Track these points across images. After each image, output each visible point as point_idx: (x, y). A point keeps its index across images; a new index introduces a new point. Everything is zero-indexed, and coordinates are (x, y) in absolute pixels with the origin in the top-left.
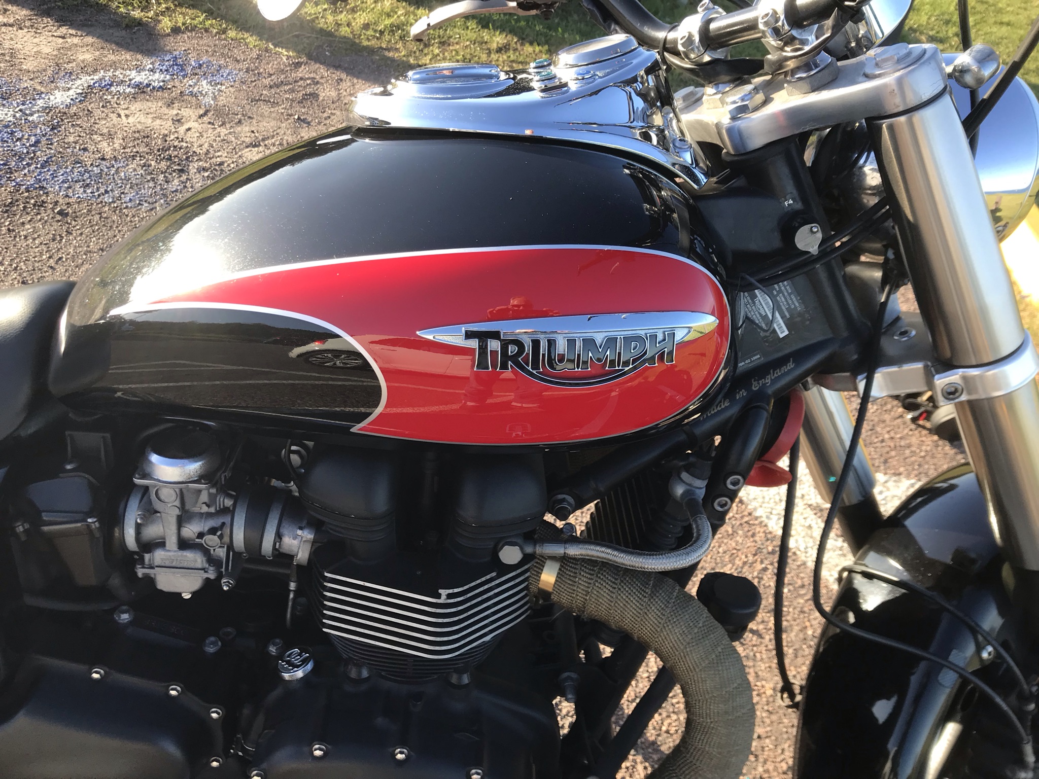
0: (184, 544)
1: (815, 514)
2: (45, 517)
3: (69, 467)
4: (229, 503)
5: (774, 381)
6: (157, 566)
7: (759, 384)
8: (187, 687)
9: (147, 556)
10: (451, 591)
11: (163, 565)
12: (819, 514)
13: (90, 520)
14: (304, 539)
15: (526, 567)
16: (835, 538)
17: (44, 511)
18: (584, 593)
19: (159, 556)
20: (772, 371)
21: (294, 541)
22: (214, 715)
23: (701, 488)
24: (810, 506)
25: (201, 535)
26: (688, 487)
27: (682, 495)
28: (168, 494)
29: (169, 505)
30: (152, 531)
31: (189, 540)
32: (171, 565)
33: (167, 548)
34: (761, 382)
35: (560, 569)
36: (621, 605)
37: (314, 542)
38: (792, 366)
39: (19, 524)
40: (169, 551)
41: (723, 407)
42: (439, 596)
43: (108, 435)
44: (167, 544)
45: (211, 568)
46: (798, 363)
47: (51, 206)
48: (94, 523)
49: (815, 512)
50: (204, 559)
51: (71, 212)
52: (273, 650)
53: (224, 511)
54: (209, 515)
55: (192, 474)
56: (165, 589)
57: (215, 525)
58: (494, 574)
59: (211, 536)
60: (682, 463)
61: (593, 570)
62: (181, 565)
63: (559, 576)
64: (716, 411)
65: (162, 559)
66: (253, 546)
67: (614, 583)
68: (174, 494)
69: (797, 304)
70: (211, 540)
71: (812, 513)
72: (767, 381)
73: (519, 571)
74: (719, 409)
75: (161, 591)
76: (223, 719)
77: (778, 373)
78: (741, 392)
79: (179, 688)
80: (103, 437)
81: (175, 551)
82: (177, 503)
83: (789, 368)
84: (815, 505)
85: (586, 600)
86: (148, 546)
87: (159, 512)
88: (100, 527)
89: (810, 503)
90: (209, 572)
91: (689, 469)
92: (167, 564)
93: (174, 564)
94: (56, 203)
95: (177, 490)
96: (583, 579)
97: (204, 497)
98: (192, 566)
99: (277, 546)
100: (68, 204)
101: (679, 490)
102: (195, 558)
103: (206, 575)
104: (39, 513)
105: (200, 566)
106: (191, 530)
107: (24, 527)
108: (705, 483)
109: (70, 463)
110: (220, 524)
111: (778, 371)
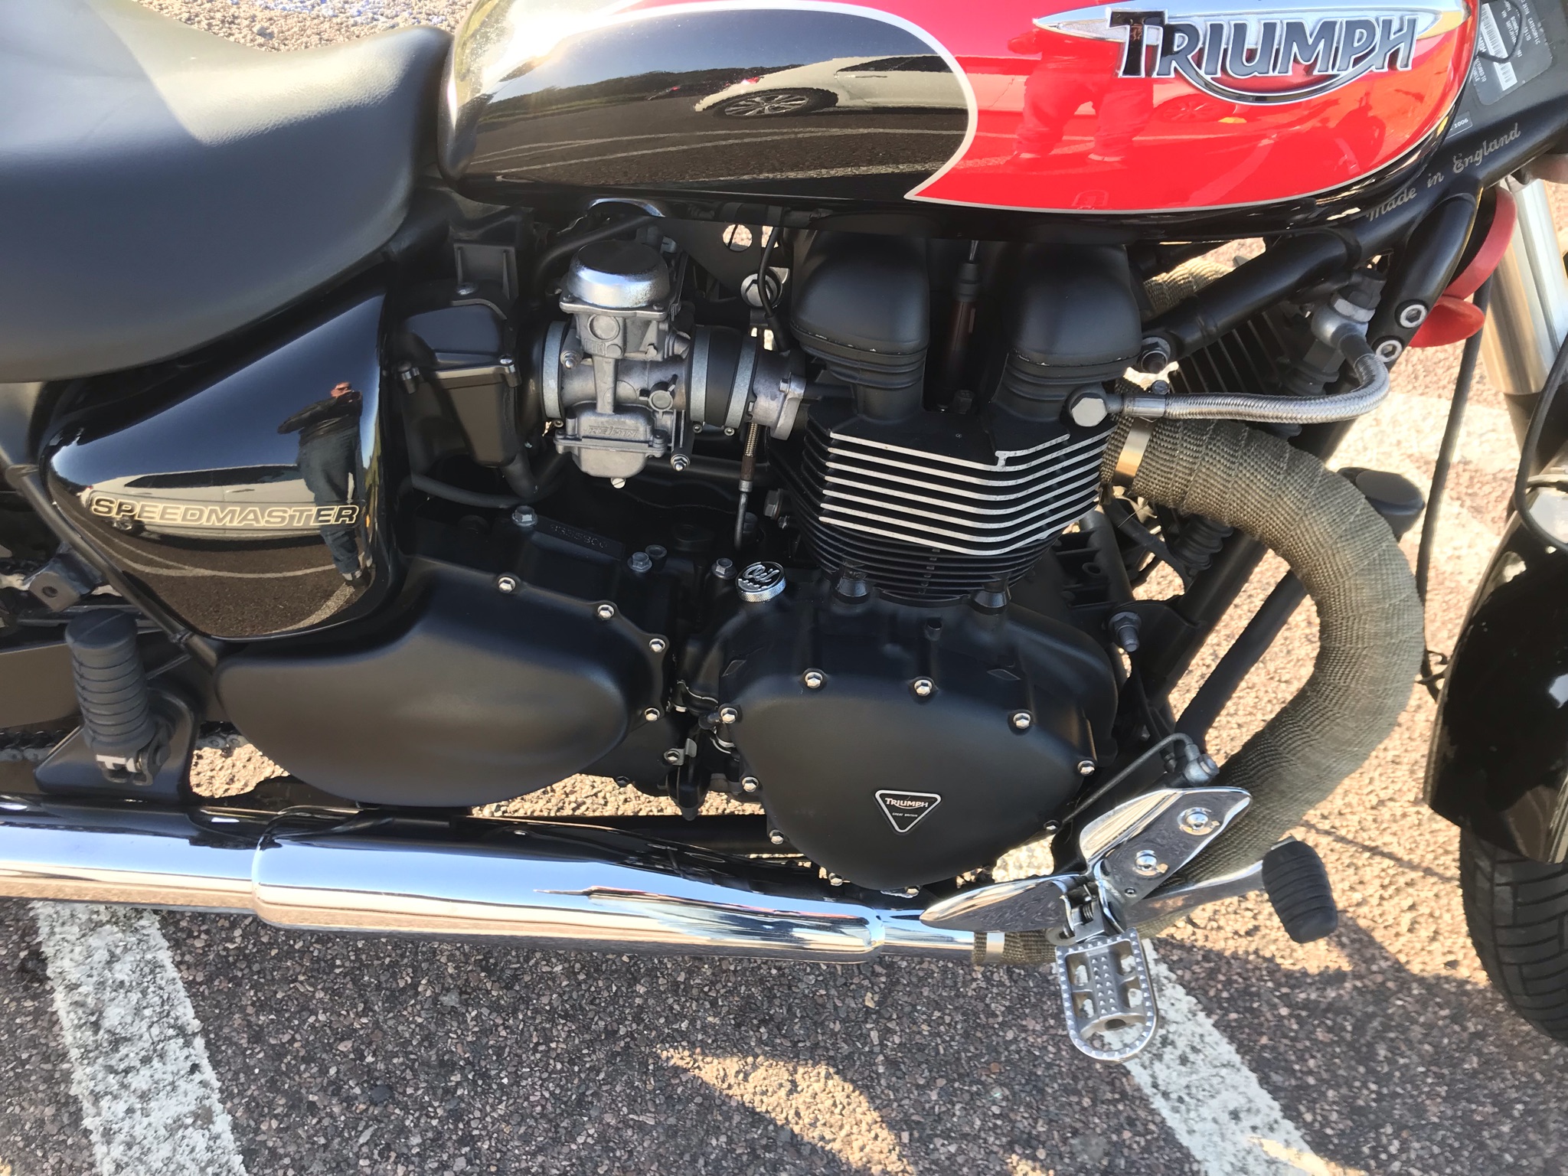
0: (620, 407)
1: (1419, 468)
2: (441, 360)
3: (463, 292)
4: (679, 349)
5: (1487, 160)
6: (585, 437)
7: (1464, 163)
8: (621, 609)
9: (570, 422)
10: (1012, 454)
11: (592, 434)
12: (1424, 468)
13: (503, 361)
14: (789, 397)
15: (1104, 435)
16: (1449, 501)
17: (438, 351)
18: (1187, 471)
19: (587, 422)
20: (1485, 143)
21: (772, 402)
22: (656, 648)
23: (1363, 323)
24: (1410, 456)
25: (645, 392)
26: (1345, 321)
27: (1335, 334)
28: (607, 327)
29: (607, 344)
30: (578, 387)
31: (628, 400)
32: (602, 435)
33: (599, 409)
34: (1467, 160)
35: (1151, 441)
36: (1243, 486)
37: (804, 401)
38: (1517, 136)
39: (406, 368)
40: (601, 415)
41: (1406, 200)
42: (994, 461)
43: (512, 249)
44: (599, 405)
45: (658, 441)
46: (1526, 132)
47: (247, 22)
48: (508, 365)
49: (1417, 464)
50: (648, 428)
51: (276, 31)
52: (720, 571)
53: (674, 360)
54: (654, 365)
55: (640, 297)
56: (592, 473)
57: (664, 379)
58: (1066, 437)
59: (660, 393)
60: (1336, 287)
61: (1201, 440)
62: (617, 436)
63: (1150, 451)
64: (1394, 206)
65: (592, 427)
66: (717, 411)
67: (1232, 456)
68: (616, 329)
69: (1535, 34)
70: (659, 399)
71: (1413, 466)
72: (1476, 159)
73: (1096, 439)
74: (1399, 203)
75: (586, 475)
76: (667, 654)
77: (1495, 145)
78: (1435, 177)
79: (611, 608)
80: (505, 251)
81: (610, 415)
82: (619, 341)
83: (1512, 138)
84: (1417, 455)
85: (1189, 481)
86: (570, 410)
87: (590, 356)
88: (516, 373)
89: (1409, 452)
90: (655, 445)
91: (1346, 294)
92: (598, 433)
93: (607, 435)
94: (253, 18)
95: (621, 321)
96: (1184, 454)
97: (651, 335)
98: (632, 436)
99: (750, 409)
100: (271, 19)
101: (1329, 328)
102: (634, 426)
103: (650, 452)
104: (430, 354)
105: (642, 438)
106: (629, 388)
107: (412, 374)
108: (1371, 314)
109: (464, 287)
110: (670, 377)
111: (1495, 141)
